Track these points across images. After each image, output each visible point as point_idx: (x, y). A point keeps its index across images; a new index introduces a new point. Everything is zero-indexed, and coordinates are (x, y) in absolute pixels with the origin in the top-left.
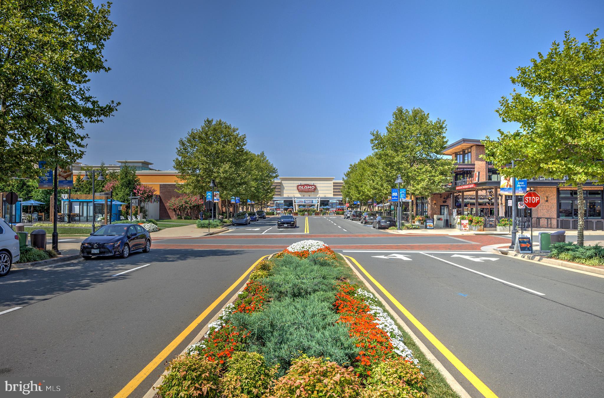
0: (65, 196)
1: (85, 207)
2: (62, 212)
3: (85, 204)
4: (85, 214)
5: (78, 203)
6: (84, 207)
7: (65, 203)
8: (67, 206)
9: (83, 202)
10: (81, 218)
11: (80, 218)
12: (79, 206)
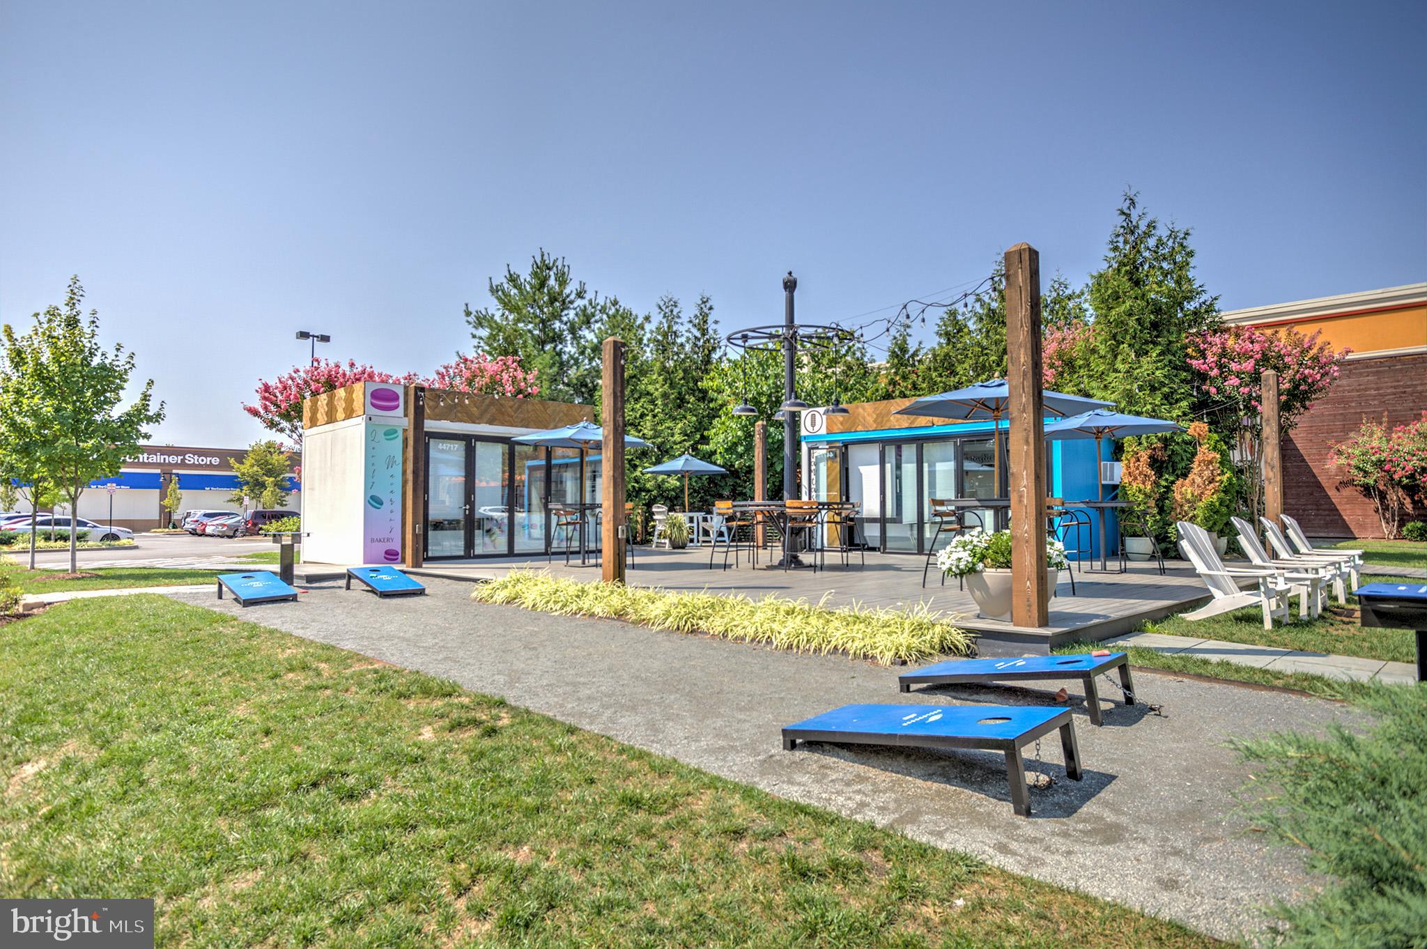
0: (815, 422)
1: (909, 469)
2: (805, 498)
3: (909, 452)
4: (910, 514)
5: (874, 451)
6: (904, 466)
7: (817, 453)
8: (823, 468)
9: (898, 443)
10: (892, 531)
11: (883, 531)
12: (877, 468)
